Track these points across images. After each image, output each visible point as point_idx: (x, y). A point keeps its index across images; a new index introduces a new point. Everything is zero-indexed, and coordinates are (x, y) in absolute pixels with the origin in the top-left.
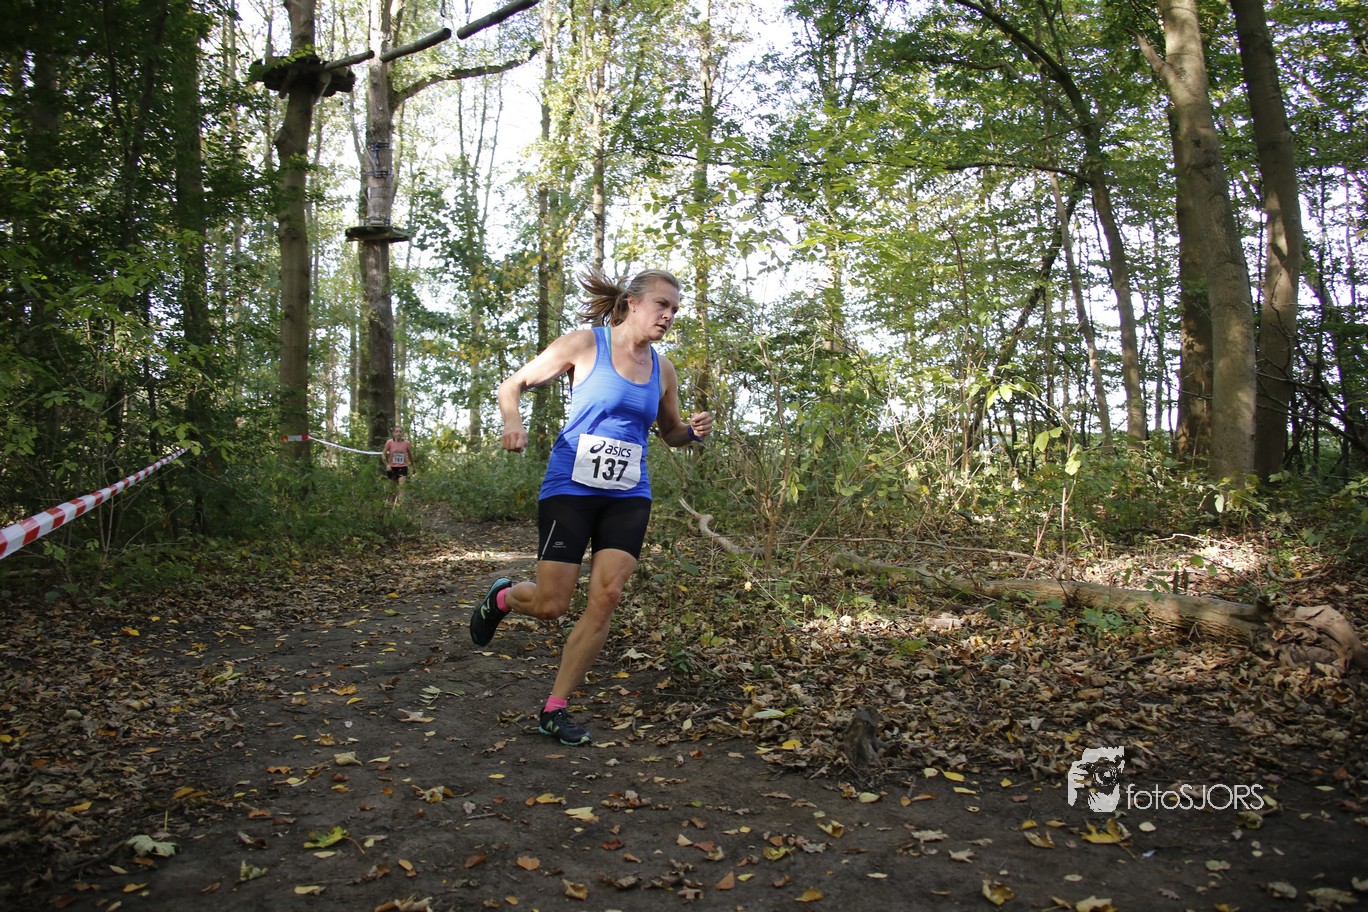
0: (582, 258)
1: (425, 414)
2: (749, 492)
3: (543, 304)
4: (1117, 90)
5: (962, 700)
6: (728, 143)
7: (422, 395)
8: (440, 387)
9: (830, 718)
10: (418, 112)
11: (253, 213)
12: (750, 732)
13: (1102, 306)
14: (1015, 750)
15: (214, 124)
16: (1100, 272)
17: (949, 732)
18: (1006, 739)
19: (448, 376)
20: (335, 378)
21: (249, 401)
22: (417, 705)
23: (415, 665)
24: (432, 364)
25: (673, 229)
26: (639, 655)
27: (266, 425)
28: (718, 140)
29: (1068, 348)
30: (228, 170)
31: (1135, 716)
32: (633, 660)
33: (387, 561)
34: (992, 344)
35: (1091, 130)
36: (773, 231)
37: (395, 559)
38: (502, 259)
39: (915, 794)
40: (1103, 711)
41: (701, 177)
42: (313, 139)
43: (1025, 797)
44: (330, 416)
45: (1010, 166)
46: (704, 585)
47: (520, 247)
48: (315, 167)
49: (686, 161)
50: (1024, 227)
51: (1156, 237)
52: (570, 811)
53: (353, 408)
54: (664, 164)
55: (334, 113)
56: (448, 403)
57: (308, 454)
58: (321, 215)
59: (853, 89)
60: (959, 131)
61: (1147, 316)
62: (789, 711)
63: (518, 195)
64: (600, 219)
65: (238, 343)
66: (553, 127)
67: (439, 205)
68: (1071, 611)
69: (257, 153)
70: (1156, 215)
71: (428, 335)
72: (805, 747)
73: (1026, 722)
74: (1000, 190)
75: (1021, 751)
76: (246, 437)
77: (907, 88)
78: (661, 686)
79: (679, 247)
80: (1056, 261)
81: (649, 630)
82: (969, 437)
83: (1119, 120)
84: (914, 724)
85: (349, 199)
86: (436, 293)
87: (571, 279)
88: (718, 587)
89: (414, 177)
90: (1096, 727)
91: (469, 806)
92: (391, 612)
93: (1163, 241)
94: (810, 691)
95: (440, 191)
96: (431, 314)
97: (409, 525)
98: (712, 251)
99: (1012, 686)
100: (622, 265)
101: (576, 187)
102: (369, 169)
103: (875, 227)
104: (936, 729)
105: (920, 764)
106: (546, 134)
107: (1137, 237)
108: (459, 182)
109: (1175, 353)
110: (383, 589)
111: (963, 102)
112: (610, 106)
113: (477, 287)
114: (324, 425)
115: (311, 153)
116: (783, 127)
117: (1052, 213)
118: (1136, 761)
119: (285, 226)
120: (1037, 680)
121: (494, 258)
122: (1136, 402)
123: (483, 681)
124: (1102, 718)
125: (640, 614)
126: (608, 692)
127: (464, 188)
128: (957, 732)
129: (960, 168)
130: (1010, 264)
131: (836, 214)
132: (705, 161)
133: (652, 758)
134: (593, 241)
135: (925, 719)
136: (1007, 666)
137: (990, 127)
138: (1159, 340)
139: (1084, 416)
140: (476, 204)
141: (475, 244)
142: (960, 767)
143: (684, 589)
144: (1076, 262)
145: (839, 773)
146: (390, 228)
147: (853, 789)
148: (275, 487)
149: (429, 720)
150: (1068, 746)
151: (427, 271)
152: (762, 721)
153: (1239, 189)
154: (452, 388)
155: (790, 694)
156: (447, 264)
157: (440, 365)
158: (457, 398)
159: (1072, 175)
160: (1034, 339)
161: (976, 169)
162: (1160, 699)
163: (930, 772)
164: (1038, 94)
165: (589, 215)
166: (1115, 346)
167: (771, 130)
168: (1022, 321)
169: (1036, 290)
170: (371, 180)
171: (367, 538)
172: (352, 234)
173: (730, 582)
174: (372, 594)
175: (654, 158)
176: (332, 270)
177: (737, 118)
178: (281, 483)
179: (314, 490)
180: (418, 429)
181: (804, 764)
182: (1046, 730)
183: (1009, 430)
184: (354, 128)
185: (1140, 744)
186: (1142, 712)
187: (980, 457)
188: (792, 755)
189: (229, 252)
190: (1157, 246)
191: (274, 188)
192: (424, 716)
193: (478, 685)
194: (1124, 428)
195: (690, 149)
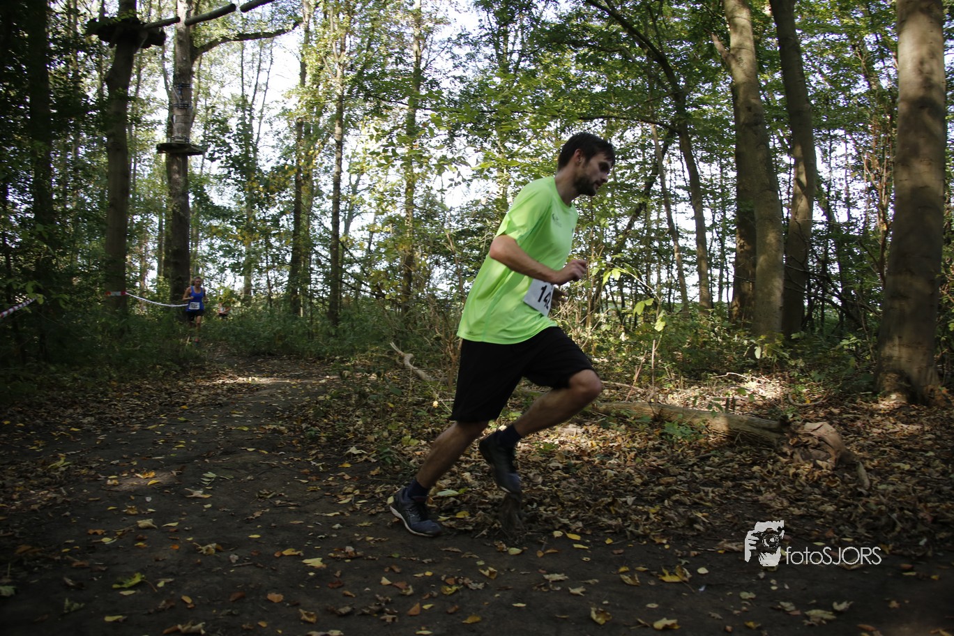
0: (326, 171)
1: (211, 278)
2: (438, 339)
3: (298, 202)
4: (699, 70)
5: (581, 484)
6: (430, 94)
7: (210, 265)
8: (223, 260)
9: (490, 496)
10: (212, 63)
11: (88, 130)
12: (434, 506)
13: (683, 217)
14: (616, 519)
15: (59, 63)
16: (683, 194)
17: (571, 506)
18: (610, 511)
19: (229, 252)
20: (146, 251)
21: (83, 266)
22: (199, 486)
23: (198, 457)
24: (218, 243)
25: (390, 154)
26: (358, 452)
27: (95, 283)
28: (424, 92)
29: (661, 245)
30: (69, 98)
31: (698, 495)
32: (354, 455)
33: (181, 383)
34: (608, 240)
35: (679, 97)
36: (459, 158)
37: (187, 382)
38: (269, 170)
39: (547, 548)
40: (676, 492)
41: (411, 118)
42: (134, 78)
43: (621, 551)
44: (142, 278)
45: (624, 119)
46: (405, 403)
47: (282, 161)
48: (135, 99)
49: (401, 106)
50: (633, 161)
51: (721, 171)
52: (306, 561)
53: (159, 273)
54: (385, 107)
55: (150, 60)
56: (228, 271)
57: (125, 305)
58: (140, 134)
59: (519, 61)
60: (590, 94)
61: (714, 225)
62: (462, 491)
63: (282, 125)
64: (340, 144)
65: (76, 223)
66: (308, 78)
67: (225, 130)
68: (657, 424)
69: (92, 87)
70: (722, 156)
71: (215, 223)
72: (472, 516)
73: (624, 499)
74: (618, 135)
75: (620, 520)
76: (79, 292)
77: (556, 61)
78: (373, 473)
79: (393, 166)
80: (654, 185)
81: (366, 434)
82: (592, 304)
83: (699, 91)
84: (548, 500)
85: (160, 123)
86: (221, 192)
87: (318, 186)
88: (415, 405)
89: (207, 109)
90: (671, 503)
91: (234, 558)
92: (182, 419)
93: (726, 174)
94: (476, 477)
95: (226, 120)
96: (218, 208)
97: (197, 357)
98: (416, 170)
99: (615, 475)
100: (354, 177)
101: (324, 120)
102: (175, 102)
103: (531, 157)
104: (562, 504)
105: (550, 528)
106: (303, 83)
107: (708, 171)
108: (240, 114)
109: (732, 250)
110: (177, 403)
111: (594, 73)
112: (349, 65)
113: (251, 189)
114: (138, 284)
115: (132, 89)
116: (470, 85)
117: (652, 152)
118: (697, 526)
119: (112, 140)
120: (632, 471)
121: (263, 169)
122: (704, 283)
123: (246, 469)
124: (674, 498)
125: (360, 423)
126: (336, 477)
127: (243, 118)
128: (577, 506)
129: (591, 119)
130: (623, 186)
131: (505, 147)
132: (415, 106)
133: (365, 524)
134: (334, 160)
135: (555, 497)
136: (612, 462)
137: (611, 92)
138: (722, 241)
139: (670, 291)
140: (251, 129)
141: (250, 158)
142: (578, 530)
143: (391, 405)
144: (668, 186)
145: (495, 534)
146: (189, 145)
147: (504, 546)
148: (100, 328)
149: (207, 496)
150: (652, 516)
151: (215, 177)
152: (443, 498)
153: (777, 141)
154: (231, 261)
155: (463, 480)
156: (229, 172)
157: (223, 243)
158: (234, 268)
159: (666, 126)
160: (638, 238)
161: (601, 120)
162: (715, 484)
163: (557, 534)
164: (645, 71)
165: (332, 141)
166: (692, 244)
167: (461, 86)
168: (630, 225)
169: (640, 204)
170: (175, 109)
171: (167, 366)
172: (161, 148)
173: (424, 401)
174: (168, 407)
175: (379, 103)
176: (146, 173)
177: (437, 76)
178: (105, 326)
179: (129, 331)
180: (207, 288)
181: (471, 528)
182: (637, 505)
183: (620, 299)
184: (165, 73)
185: (700, 515)
186: (702, 493)
187: (599, 318)
188: (462, 522)
189: (69, 157)
190: (722, 177)
191: (103, 113)
192: (204, 493)
193: (243, 472)
194: (697, 300)
195: (403, 98)
